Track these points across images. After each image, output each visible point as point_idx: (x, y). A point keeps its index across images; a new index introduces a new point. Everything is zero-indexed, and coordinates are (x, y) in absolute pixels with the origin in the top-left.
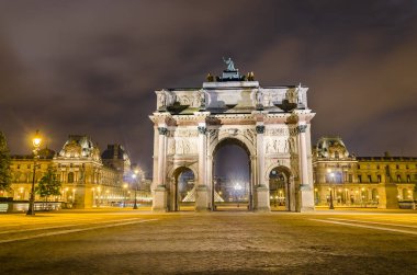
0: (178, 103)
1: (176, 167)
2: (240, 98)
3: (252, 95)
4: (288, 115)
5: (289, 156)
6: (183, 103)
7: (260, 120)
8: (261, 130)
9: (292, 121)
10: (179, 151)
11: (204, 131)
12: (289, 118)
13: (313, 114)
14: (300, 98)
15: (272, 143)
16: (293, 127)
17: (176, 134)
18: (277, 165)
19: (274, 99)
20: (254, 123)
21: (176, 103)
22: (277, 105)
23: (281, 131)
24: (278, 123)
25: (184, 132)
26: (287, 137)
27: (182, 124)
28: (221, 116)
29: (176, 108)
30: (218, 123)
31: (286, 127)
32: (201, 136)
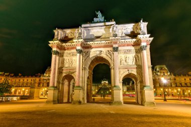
0: (67, 37)
1: (64, 75)
2: (104, 32)
3: (111, 29)
4: (134, 40)
5: (135, 66)
6: (70, 37)
7: (116, 43)
8: (116, 49)
9: (137, 44)
10: (66, 65)
11: (80, 52)
12: (135, 42)
13: (152, 39)
14: (142, 28)
15: (124, 59)
16: (138, 47)
17: (65, 55)
18: (127, 73)
19: (125, 31)
20: (112, 46)
21: (66, 37)
22: (127, 35)
23: (130, 50)
24: (128, 45)
25: (70, 54)
26: (134, 54)
27: (68, 49)
28: (91, 43)
29: (65, 40)
30: (90, 47)
31: (133, 48)
32: (78, 55)
